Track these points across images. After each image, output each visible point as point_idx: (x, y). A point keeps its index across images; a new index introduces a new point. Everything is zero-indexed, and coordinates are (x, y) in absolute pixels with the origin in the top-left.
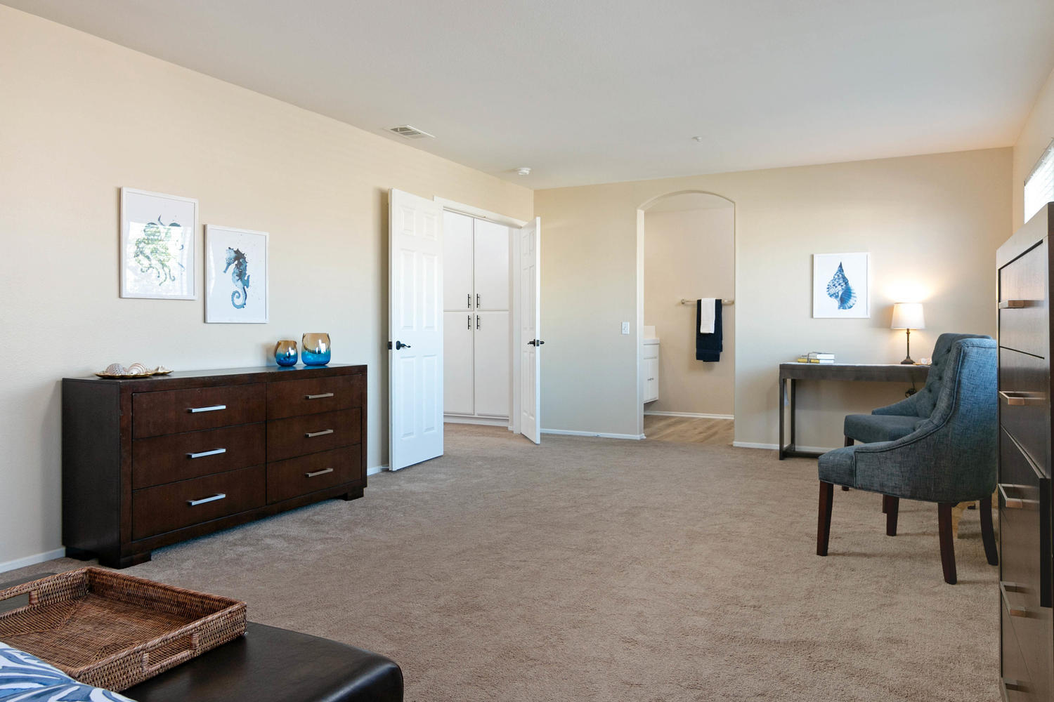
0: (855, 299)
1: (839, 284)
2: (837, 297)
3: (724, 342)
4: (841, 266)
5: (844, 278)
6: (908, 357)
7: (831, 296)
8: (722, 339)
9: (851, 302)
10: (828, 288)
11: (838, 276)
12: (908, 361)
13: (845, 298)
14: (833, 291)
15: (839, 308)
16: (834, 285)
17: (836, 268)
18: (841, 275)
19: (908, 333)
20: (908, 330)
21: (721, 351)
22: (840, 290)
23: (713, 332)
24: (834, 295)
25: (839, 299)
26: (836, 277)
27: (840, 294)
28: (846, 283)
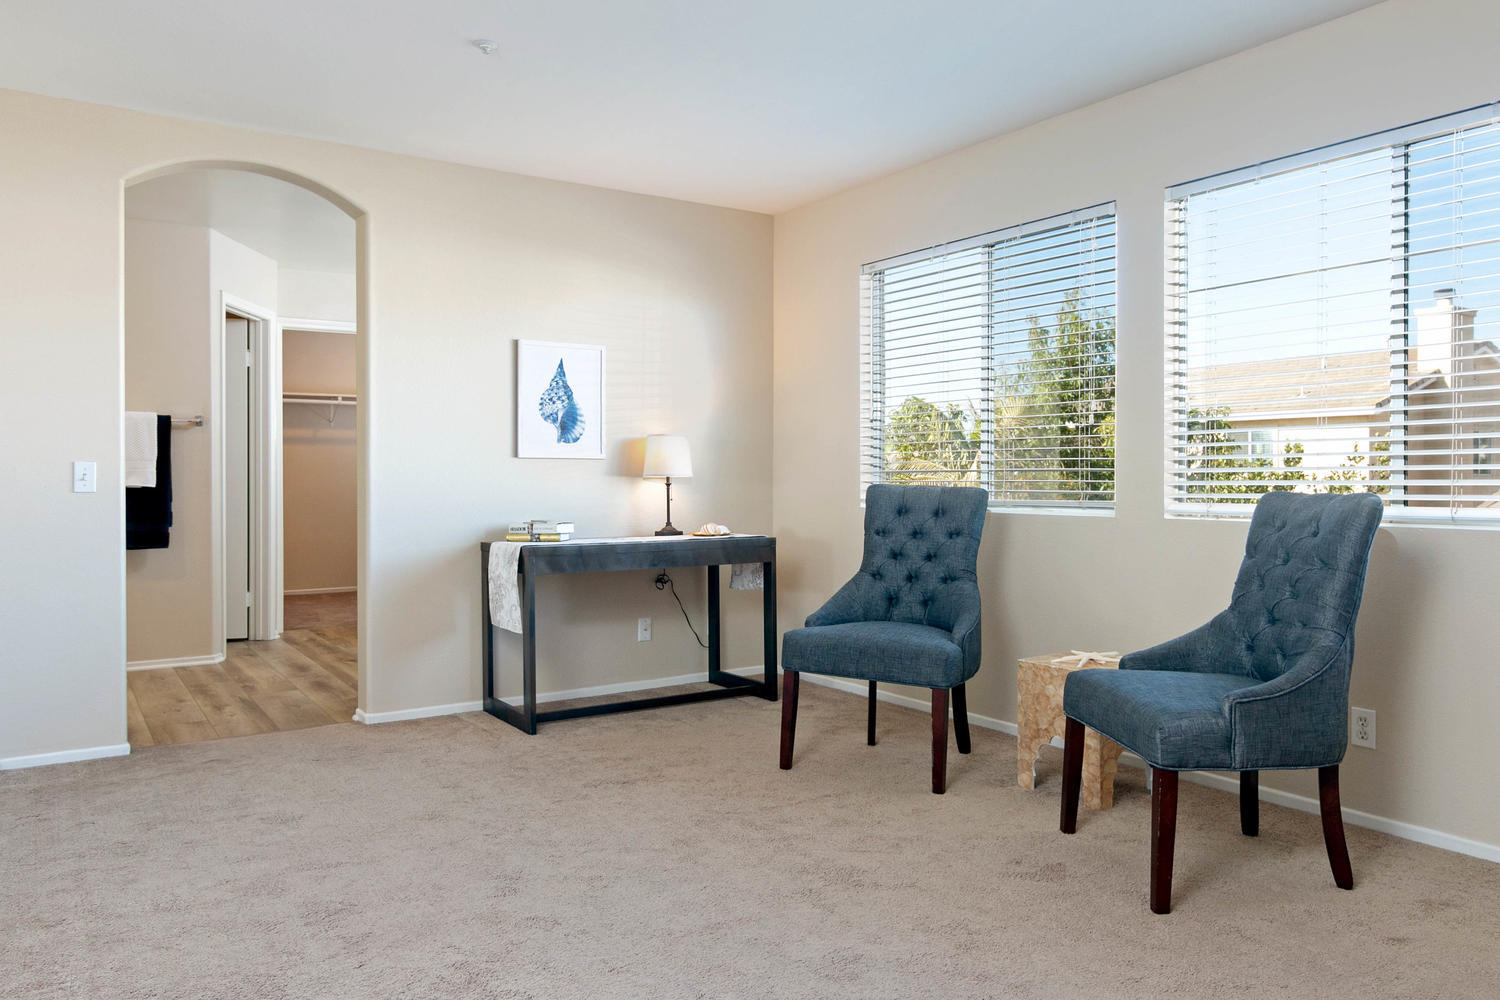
0: (582, 425)
1: (559, 398)
2: (555, 421)
3: (175, 507)
4: (561, 366)
5: (566, 387)
6: (669, 523)
7: (545, 419)
8: (171, 500)
9: (577, 430)
10: (541, 404)
11: (557, 383)
12: (669, 530)
13: (568, 424)
14: (549, 409)
15: (559, 441)
16: (551, 400)
17: (554, 370)
18: (561, 383)
19: (668, 485)
20: (668, 479)
21: (171, 525)
22: (560, 408)
23: (154, 486)
24: (551, 417)
25: (558, 424)
26: (554, 384)
27: (560, 415)
28: (570, 397)
